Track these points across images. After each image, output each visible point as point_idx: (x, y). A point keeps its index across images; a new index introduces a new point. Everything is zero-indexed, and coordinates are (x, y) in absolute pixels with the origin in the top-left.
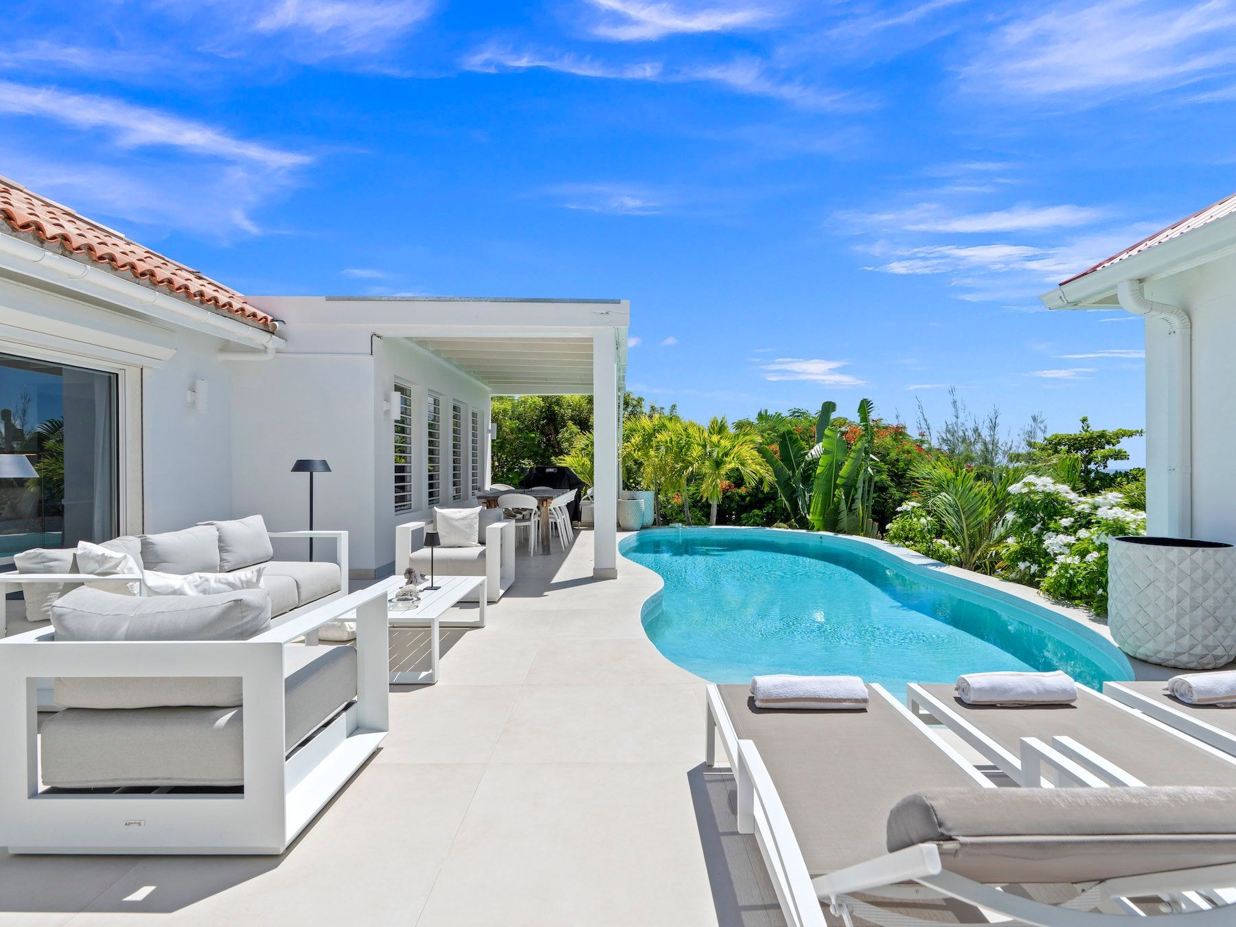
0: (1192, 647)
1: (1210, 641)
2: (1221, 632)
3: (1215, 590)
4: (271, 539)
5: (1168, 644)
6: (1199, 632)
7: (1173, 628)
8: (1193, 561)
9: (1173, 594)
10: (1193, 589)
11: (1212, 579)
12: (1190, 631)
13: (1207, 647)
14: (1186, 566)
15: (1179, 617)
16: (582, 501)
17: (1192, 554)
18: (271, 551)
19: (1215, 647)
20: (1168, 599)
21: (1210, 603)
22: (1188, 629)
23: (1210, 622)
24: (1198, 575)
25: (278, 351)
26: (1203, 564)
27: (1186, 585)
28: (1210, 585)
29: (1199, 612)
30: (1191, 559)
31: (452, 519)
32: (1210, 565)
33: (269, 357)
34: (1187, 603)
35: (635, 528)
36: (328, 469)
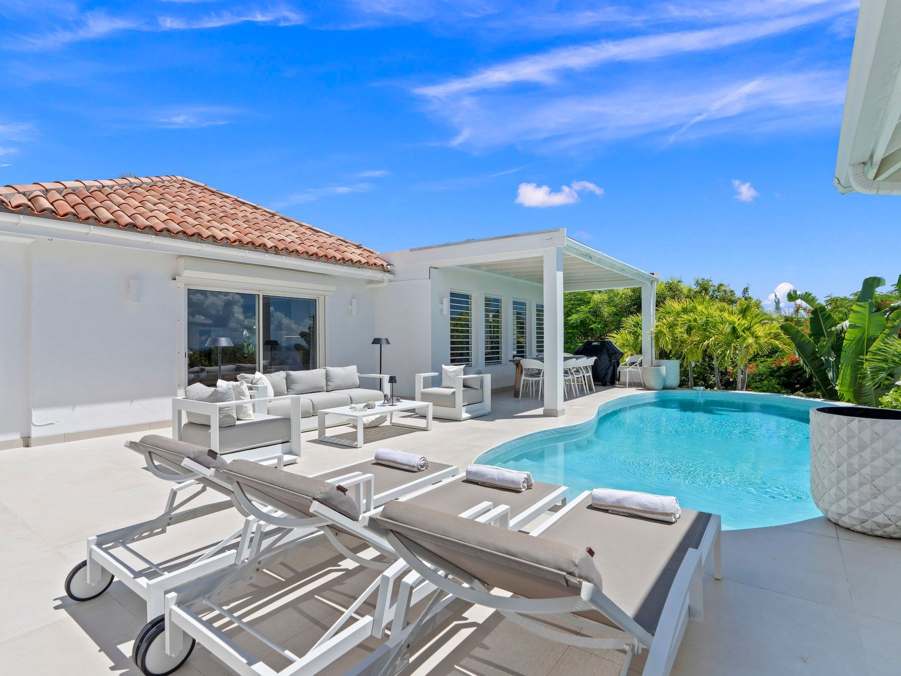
0: (850, 510)
1: (867, 507)
2: (880, 500)
3: (873, 459)
4: (359, 377)
5: (831, 504)
6: (855, 496)
7: (833, 491)
8: (849, 430)
9: (833, 458)
10: (850, 455)
11: (869, 448)
12: (848, 494)
13: (865, 512)
14: (843, 433)
15: (839, 480)
16: (620, 366)
17: (849, 422)
18: (358, 382)
19: (875, 514)
20: (830, 462)
21: (867, 471)
22: (845, 492)
23: (867, 489)
24: (854, 442)
25: (390, 281)
26: (860, 433)
27: (844, 451)
28: (867, 453)
29: (855, 479)
30: (848, 427)
31: (449, 371)
32: (866, 435)
33: (385, 284)
34: (844, 468)
35: (657, 388)
36: (388, 343)
